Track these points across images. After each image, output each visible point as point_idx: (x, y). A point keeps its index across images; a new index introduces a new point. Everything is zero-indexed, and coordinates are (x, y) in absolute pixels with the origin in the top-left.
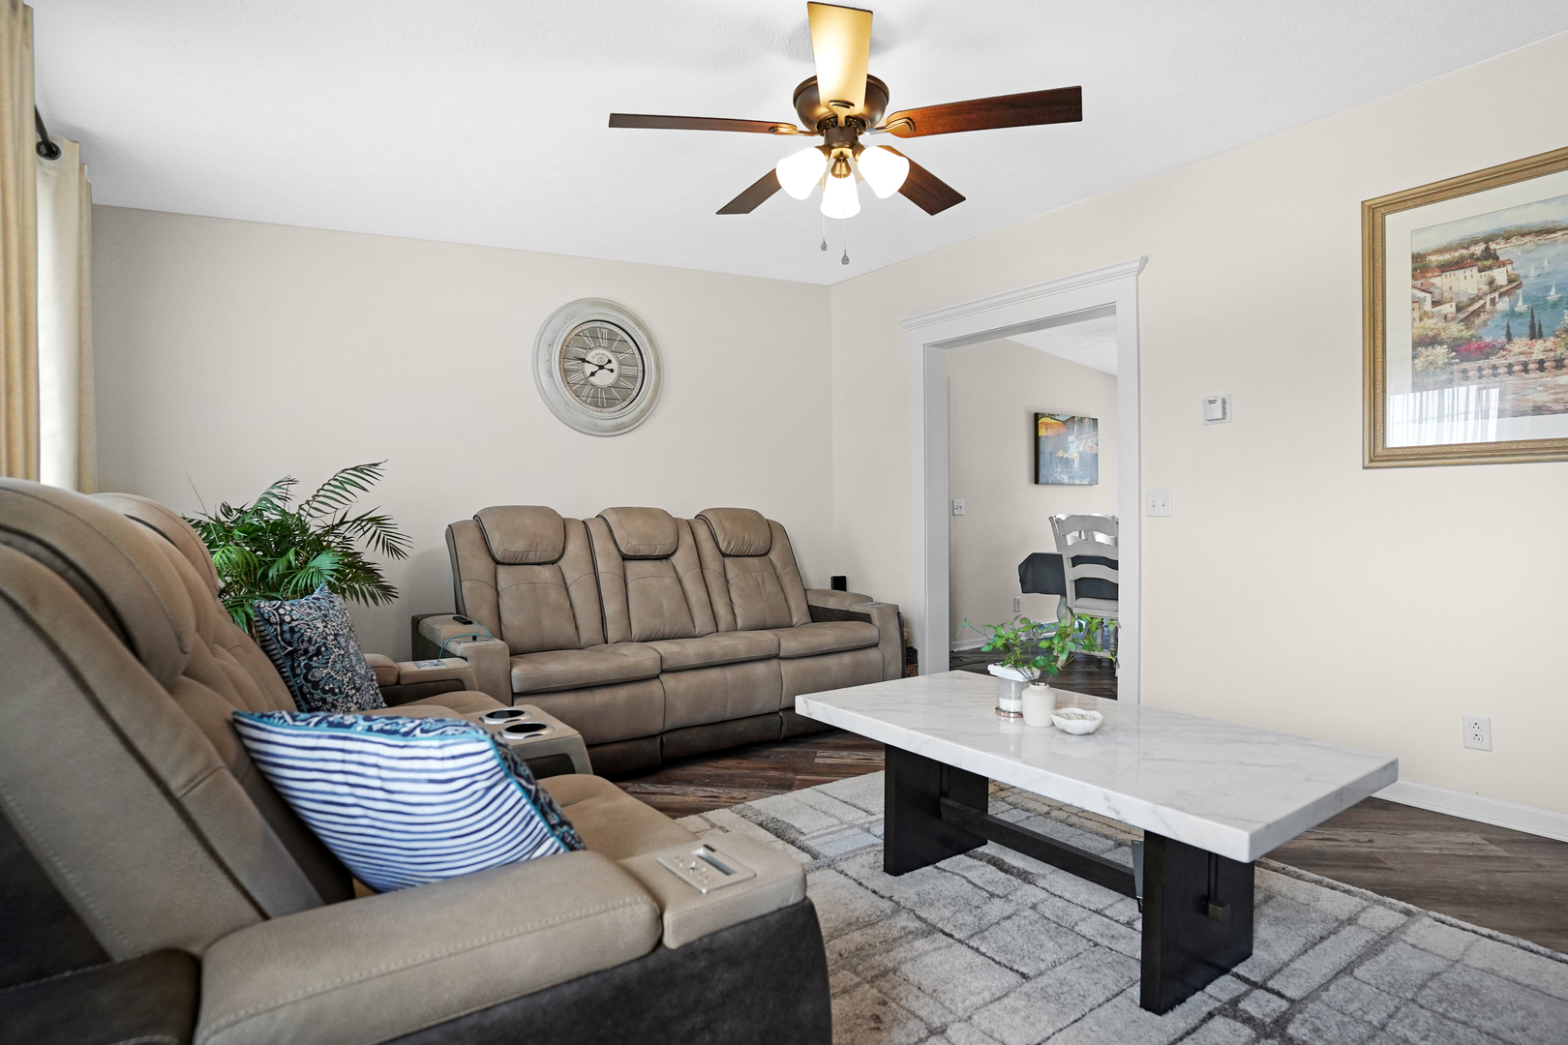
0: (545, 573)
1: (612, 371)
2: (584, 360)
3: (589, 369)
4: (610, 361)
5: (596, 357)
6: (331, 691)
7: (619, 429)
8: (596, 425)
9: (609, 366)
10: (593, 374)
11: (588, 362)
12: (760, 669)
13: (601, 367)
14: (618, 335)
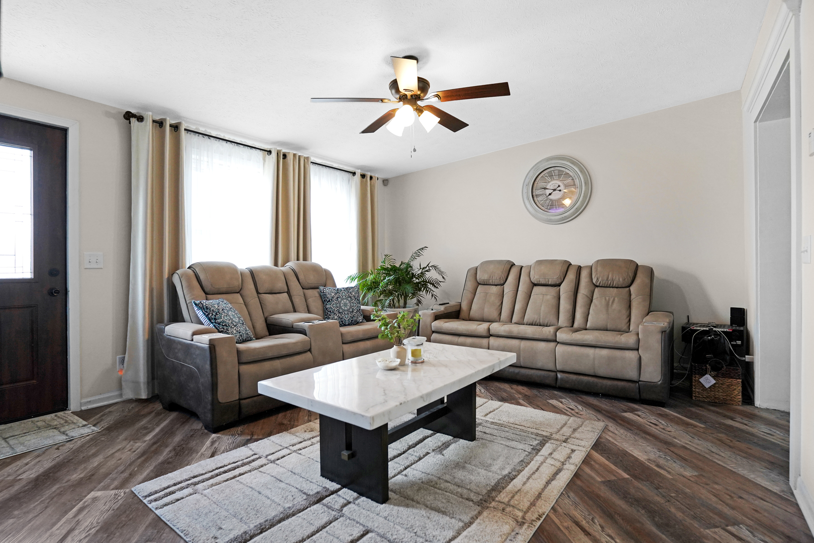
0: (494, 289)
1: (560, 190)
2: (545, 189)
3: (548, 192)
4: (559, 186)
5: (552, 186)
6: (330, 311)
7: (564, 220)
8: (551, 219)
9: (559, 189)
10: (550, 194)
11: (547, 189)
12: (542, 345)
13: (554, 190)
14: (563, 171)
